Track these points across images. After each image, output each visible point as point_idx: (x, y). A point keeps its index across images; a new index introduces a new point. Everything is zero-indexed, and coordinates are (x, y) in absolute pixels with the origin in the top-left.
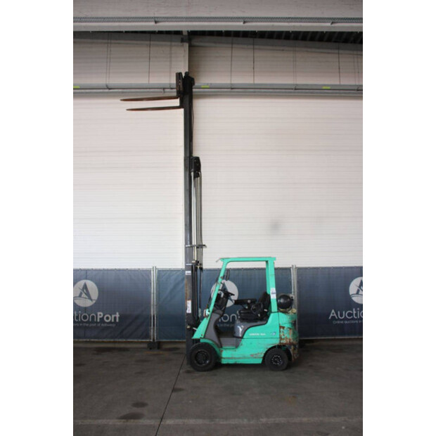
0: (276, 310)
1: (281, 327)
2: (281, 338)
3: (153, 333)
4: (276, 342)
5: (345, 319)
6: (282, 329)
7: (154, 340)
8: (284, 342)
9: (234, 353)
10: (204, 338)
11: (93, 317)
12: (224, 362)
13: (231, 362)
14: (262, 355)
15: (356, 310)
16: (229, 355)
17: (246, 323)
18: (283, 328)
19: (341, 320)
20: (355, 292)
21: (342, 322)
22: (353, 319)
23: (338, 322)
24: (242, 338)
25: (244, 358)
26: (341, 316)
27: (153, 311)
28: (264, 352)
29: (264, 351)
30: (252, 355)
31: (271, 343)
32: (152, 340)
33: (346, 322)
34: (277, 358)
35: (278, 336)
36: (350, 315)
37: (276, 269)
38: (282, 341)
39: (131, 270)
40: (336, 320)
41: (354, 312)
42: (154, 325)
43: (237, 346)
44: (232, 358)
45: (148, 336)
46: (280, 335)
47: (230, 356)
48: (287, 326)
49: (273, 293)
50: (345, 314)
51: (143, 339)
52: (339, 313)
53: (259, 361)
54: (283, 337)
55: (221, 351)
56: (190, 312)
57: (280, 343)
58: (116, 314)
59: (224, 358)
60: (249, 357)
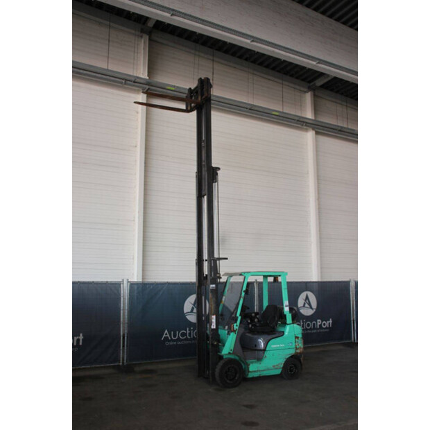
0: (291, 322)
1: (297, 338)
2: (296, 349)
3: (123, 355)
4: (292, 352)
6: (297, 340)
7: (123, 363)
8: (298, 351)
9: (259, 365)
10: (233, 353)
12: (250, 375)
13: (256, 375)
14: (282, 366)
15: (303, 322)
17: (266, 336)
20: (302, 305)
24: (264, 350)
25: (268, 369)
27: (123, 330)
28: (283, 363)
29: (282, 361)
30: (274, 366)
31: (289, 353)
32: (121, 364)
34: (293, 366)
35: (294, 346)
37: (288, 283)
42: (123, 346)
43: (259, 359)
44: (257, 371)
45: (117, 360)
46: (296, 346)
47: (256, 369)
48: (300, 336)
49: (286, 306)
53: (278, 372)
54: (298, 347)
55: (248, 365)
56: (215, 327)
57: (296, 353)
58: (79, 336)
59: (251, 372)
60: (272, 368)
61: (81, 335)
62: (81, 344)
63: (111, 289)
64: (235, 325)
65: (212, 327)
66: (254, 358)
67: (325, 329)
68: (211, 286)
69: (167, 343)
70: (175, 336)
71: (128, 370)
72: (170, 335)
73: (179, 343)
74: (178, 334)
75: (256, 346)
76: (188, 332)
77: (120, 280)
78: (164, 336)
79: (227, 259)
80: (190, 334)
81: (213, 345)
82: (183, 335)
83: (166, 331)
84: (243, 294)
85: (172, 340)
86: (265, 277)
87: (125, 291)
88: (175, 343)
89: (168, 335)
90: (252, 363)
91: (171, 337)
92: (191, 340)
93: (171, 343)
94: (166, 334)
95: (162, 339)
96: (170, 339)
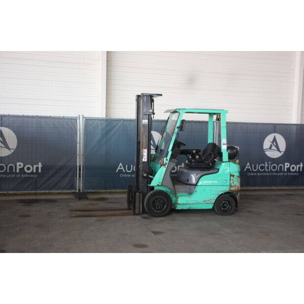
0: (227, 160)
1: (231, 175)
2: (231, 186)
3: (79, 184)
4: (227, 189)
5: (258, 171)
6: (232, 178)
7: (79, 190)
8: (233, 189)
9: (189, 199)
10: (162, 185)
11: (11, 168)
12: (179, 207)
14: (214, 201)
15: (268, 164)
16: (183, 201)
17: (199, 172)
18: (233, 176)
19: (254, 172)
20: (269, 147)
21: (255, 174)
22: (265, 171)
23: (252, 174)
24: (196, 185)
25: (198, 203)
26: (255, 168)
27: (80, 162)
28: (216, 198)
29: (215, 197)
30: (205, 201)
31: (222, 190)
32: (77, 191)
33: (259, 174)
35: (228, 184)
36: (262, 167)
38: (232, 189)
39: (54, 118)
40: (251, 172)
41: (266, 165)
42: (80, 177)
43: (190, 193)
44: (187, 204)
45: (73, 186)
46: (230, 183)
47: (185, 202)
48: (237, 174)
49: (224, 144)
50: (258, 167)
51: (68, 189)
52: (253, 165)
53: (210, 207)
54: (232, 184)
55: (177, 198)
56: (146, 160)
57: (230, 190)
58: (38, 164)
59: (180, 204)
60: (203, 202)
61: (40, 163)
62: (40, 171)
63: (68, 124)
64: (165, 159)
65: (143, 160)
66: (186, 192)
67: (293, 172)
68: (143, 121)
69: (122, 175)
70: (129, 169)
71: (81, 196)
72: (125, 168)
73: (133, 176)
74: (133, 168)
75: (188, 180)
77: (77, 116)
78: (119, 168)
79: (161, 95)
81: (143, 176)
83: (120, 164)
84: (176, 130)
85: (126, 173)
86: (211, 115)
87: (80, 126)
88: (129, 176)
89: (122, 168)
90: (181, 196)
91: (125, 170)
93: (126, 176)
94: (120, 166)
95: (117, 171)
96: (124, 171)
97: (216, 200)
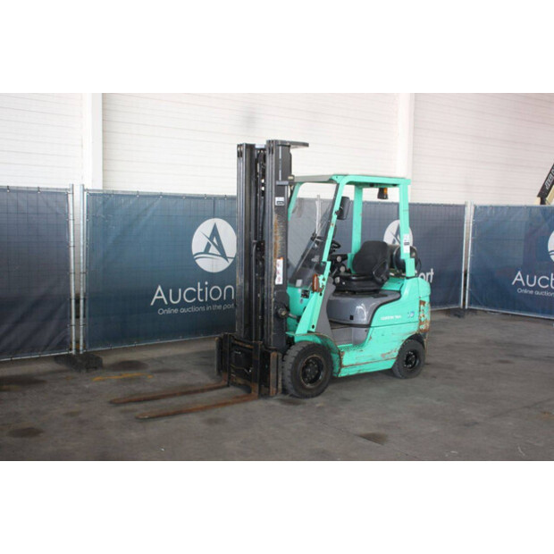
0: (413, 274)
1: (422, 303)
2: (421, 323)
4: (414, 329)
6: (422, 306)
7: (77, 350)
8: (423, 327)
9: (362, 354)
10: (317, 332)
12: (344, 373)
13: (352, 372)
14: (396, 354)
16: (353, 360)
18: (424, 303)
24: (368, 326)
25: (374, 361)
28: (398, 348)
29: (397, 346)
30: (383, 355)
31: (409, 331)
32: (73, 352)
34: (412, 355)
35: (417, 319)
38: (421, 327)
43: (358, 343)
44: (356, 365)
45: (64, 344)
46: (419, 316)
48: (427, 300)
49: (406, 244)
53: (389, 365)
54: (423, 319)
55: (340, 355)
56: (281, 283)
57: (419, 330)
59: (346, 366)
60: (380, 358)
63: (48, 206)
64: (321, 277)
65: (277, 282)
66: (349, 341)
68: (277, 199)
69: (161, 312)
70: (175, 298)
72: (167, 296)
73: (183, 311)
74: (182, 294)
75: (352, 318)
76: (199, 290)
78: (156, 297)
79: (306, 145)
80: (203, 294)
82: (191, 295)
83: (159, 288)
84: (335, 217)
85: (171, 305)
86: (359, 185)
88: (176, 311)
89: (163, 297)
90: (348, 349)
92: (204, 304)
93: (169, 311)
95: (152, 304)
96: (166, 302)
97: (399, 352)
